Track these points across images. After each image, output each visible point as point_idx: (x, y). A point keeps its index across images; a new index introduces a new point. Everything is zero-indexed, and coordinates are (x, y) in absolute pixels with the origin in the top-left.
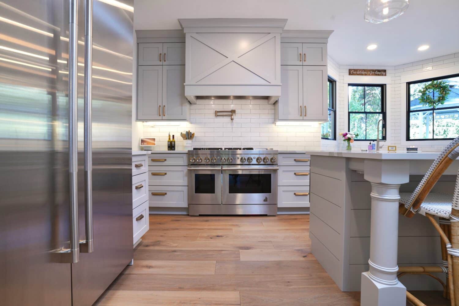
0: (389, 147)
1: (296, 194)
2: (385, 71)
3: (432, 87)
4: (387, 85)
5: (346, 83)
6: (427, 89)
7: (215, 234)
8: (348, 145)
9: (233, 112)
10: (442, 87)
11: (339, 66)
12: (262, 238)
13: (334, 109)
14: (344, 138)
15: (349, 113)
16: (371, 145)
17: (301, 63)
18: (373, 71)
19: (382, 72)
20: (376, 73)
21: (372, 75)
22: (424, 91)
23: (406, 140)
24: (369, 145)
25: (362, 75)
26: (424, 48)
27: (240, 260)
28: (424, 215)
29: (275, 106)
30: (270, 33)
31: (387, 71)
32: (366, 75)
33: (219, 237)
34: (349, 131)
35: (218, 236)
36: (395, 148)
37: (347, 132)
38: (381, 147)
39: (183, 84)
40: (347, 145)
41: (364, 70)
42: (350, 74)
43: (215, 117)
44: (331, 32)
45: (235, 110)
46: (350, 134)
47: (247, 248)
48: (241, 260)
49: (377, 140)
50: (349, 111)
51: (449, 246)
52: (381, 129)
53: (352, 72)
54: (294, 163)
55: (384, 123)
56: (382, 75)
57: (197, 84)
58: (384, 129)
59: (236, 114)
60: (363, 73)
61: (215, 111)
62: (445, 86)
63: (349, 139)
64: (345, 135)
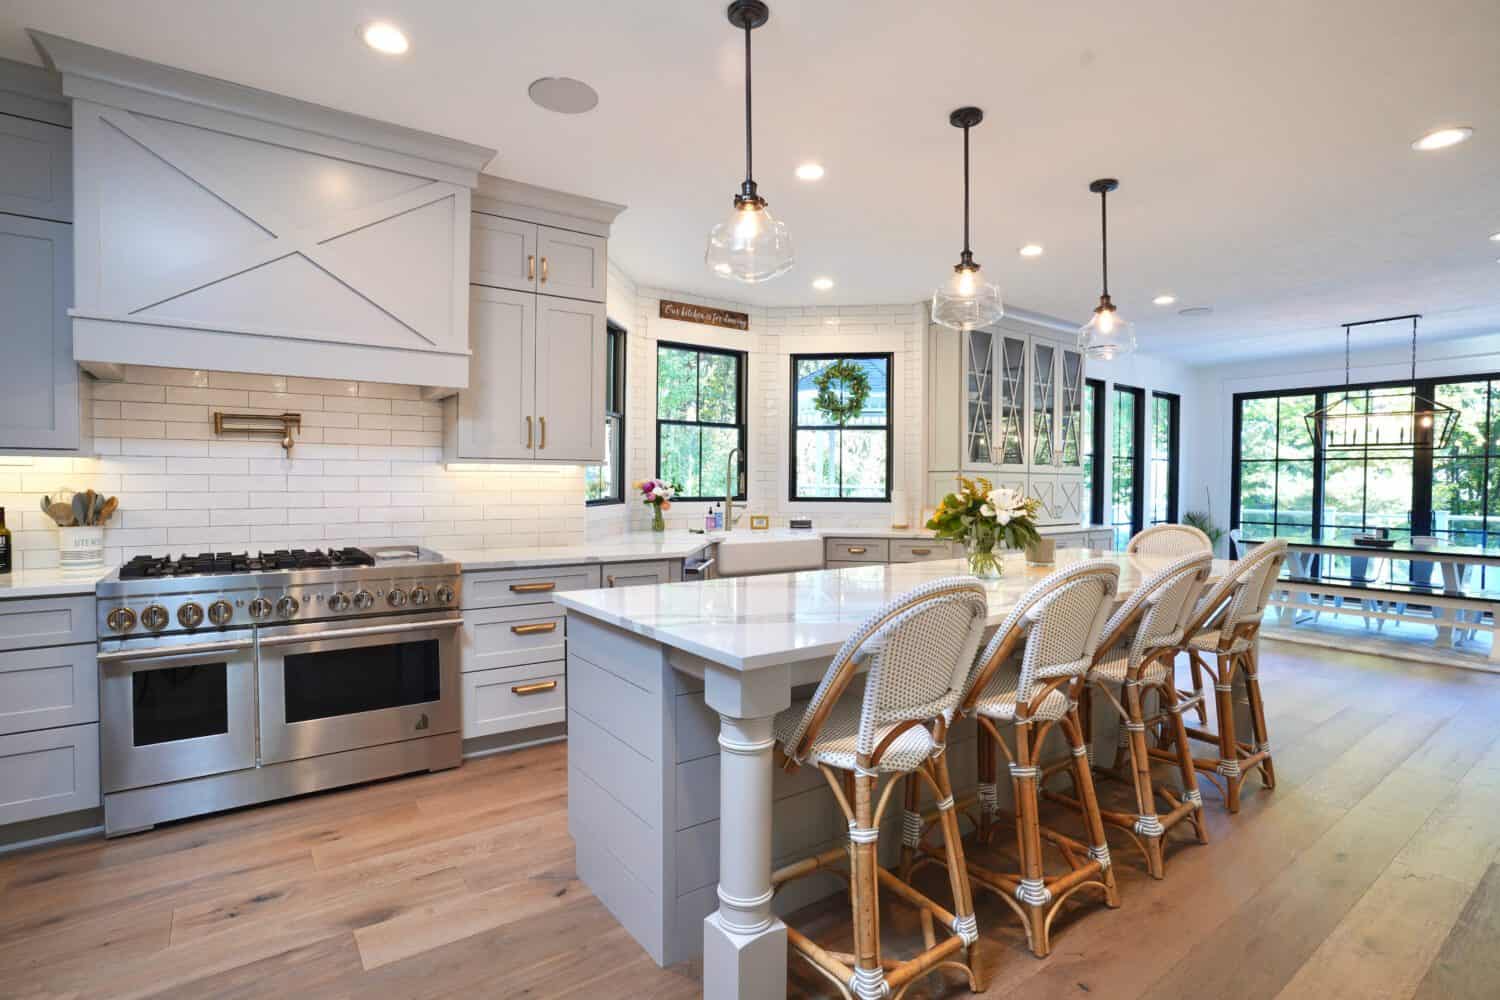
0: (752, 517)
1: (519, 690)
2: (745, 317)
3: (837, 374)
4: (749, 355)
5: (654, 340)
6: (829, 378)
7: (244, 895)
8: (656, 517)
9: (291, 421)
10: (855, 379)
11: (637, 289)
12: (425, 861)
13: (618, 412)
14: (644, 497)
15: (659, 423)
16: (713, 515)
17: (530, 286)
18: (722, 313)
19: (737, 319)
20: (725, 320)
21: (717, 324)
22: (824, 382)
23: (787, 498)
24: (709, 515)
25: (692, 320)
26: (823, 284)
27: (362, 968)
28: (816, 765)
29: (443, 408)
30: (436, 181)
31: (749, 318)
32: (701, 321)
33: (265, 903)
34: (658, 476)
35: (259, 899)
36: (765, 522)
37: (654, 480)
38: (736, 521)
39: (65, 311)
40: (654, 517)
41: (699, 309)
42: (663, 314)
43: (214, 436)
44: (617, 209)
45: (298, 415)
46: (661, 486)
47: (380, 915)
48: (367, 968)
49: (728, 499)
50: (660, 418)
51: (852, 824)
52: (734, 473)
53: (669, 309)
54: (512, 597)
55: (741, 459)
56: (739, 327)
57: (133, 318)
58: (742, 475)
59: (302, 429)
60: (695, 315)
61: (216, 414)
62: (861, 376)
63: (659, 501)
64: (648, 488)
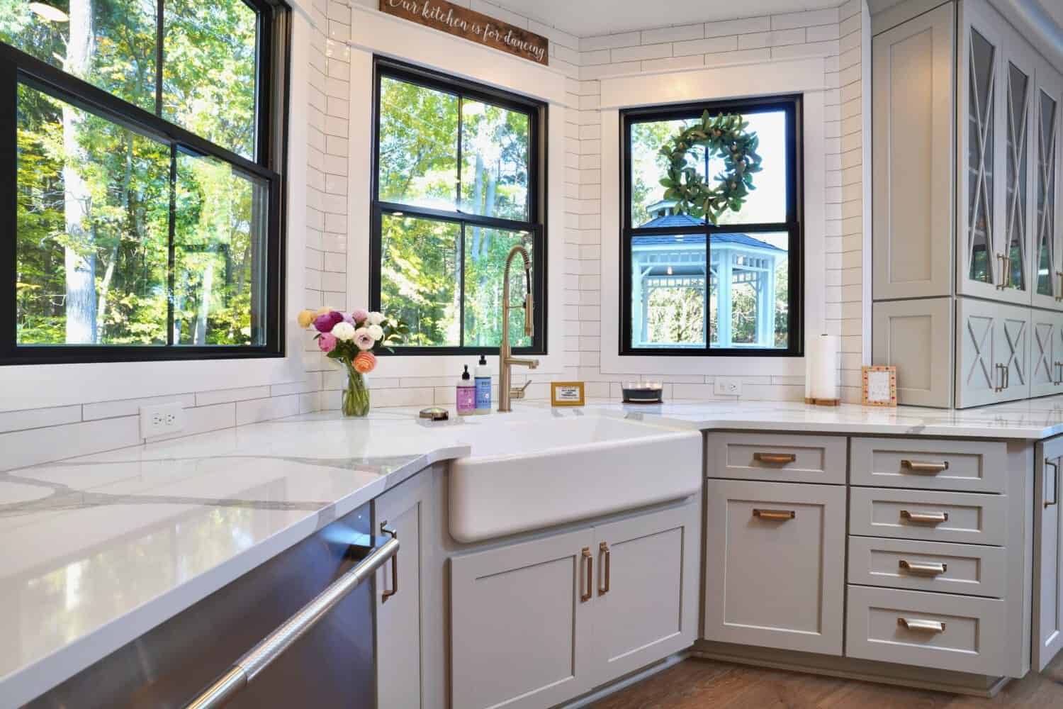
0: (554, 385)
2: (542, 42)
3: (699, 140)
4: (551, 109)
5: (367, 50)
6: (687, 144)
8: (351, 386)
10: (734, 143)
15: (378, 208)
16: (471, 382)
19: (530, 44)
20: (507, 39)
21: (491, 42)
22: (677, 152)
23: (616, 349)
25: (444, 27)
31: (550, 45)
32: (461, 33)
36: (577, 392)
38: (518, 393)
40: (346, 386)
41: (458, 11)
42: (383, 6)
56: (533, 57)
60: (450, 20)
62: (744, 140)
63: (346, 351)
64: (327, 324)
